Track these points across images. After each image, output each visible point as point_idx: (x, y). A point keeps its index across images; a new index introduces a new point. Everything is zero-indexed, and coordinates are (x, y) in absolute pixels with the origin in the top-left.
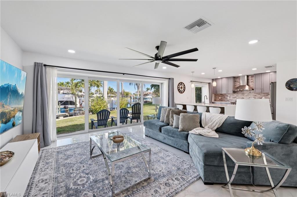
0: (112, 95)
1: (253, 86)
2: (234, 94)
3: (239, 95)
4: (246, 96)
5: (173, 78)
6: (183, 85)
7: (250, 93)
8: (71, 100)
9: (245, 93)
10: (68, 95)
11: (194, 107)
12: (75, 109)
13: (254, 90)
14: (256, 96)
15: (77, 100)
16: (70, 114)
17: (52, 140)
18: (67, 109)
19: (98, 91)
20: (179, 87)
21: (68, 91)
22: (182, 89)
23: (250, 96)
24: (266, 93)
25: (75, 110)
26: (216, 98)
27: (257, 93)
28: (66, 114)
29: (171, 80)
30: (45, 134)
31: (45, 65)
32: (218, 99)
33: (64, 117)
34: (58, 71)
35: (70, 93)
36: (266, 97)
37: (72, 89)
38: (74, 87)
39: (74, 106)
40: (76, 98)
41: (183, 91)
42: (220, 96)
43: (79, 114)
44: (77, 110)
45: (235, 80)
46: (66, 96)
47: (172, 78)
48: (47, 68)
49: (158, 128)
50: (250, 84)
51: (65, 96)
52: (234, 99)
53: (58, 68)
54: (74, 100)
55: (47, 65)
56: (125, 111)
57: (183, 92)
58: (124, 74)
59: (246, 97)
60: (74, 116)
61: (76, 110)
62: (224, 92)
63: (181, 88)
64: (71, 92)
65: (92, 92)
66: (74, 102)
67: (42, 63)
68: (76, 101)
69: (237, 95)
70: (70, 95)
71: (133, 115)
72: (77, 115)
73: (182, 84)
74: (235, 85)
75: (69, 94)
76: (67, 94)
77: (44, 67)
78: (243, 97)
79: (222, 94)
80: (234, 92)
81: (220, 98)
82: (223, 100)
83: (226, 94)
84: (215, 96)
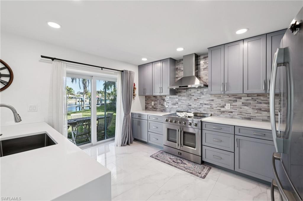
1: (207, 78)
2: (175, 96)
3: (183, 98)
4: (195, 100)
7: (202, 93)
9: (194, 94)
13: (209, 87)
14: (213, 100)
23: (201, 102)
24: (233, 95)
26: (148, 104)
27: (215, 95)
32: (151, 107)
36: (234, 104)
42: (152, 101)
45: (177, 67)
50: (202, 73)
52: (174, 106)
59: (194, 103)
62: (157, 93)
69: (180, 98)
74: (177, 76)
78: (189, 102)
79: (155, 96)
80: (173, 92)
81: (153, 103)
82: (157, 108)
83: (161, 96)
84: (146, 100)
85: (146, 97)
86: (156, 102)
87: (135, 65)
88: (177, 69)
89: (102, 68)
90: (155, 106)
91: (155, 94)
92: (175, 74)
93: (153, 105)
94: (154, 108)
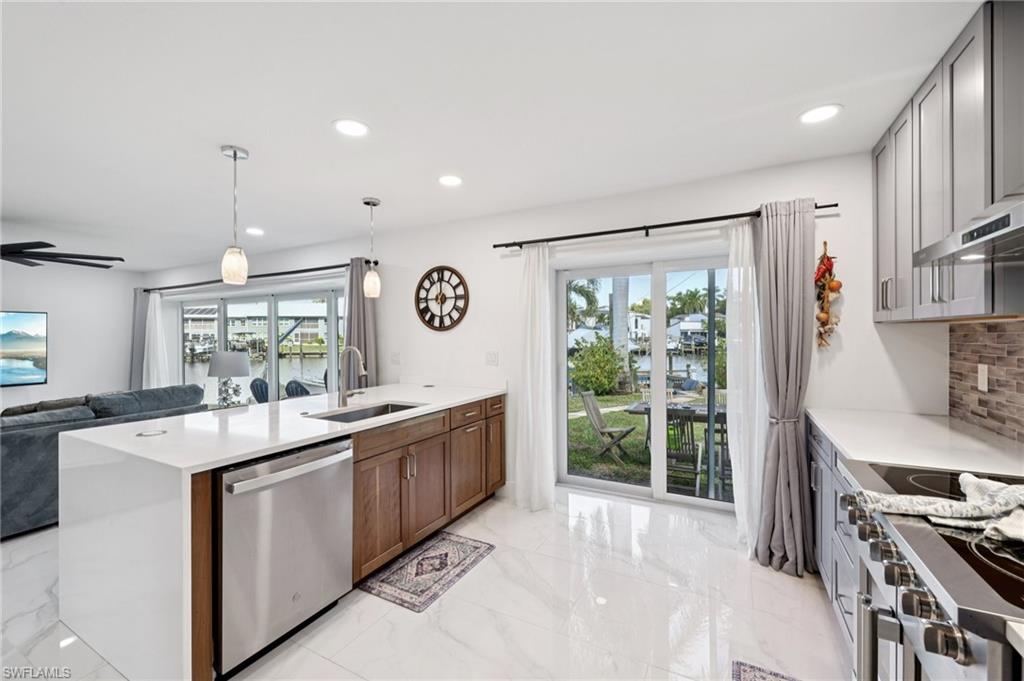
6: (455, 281)
20: (423, 294)
22: (449, 306)
26: (962, 376)
32: (973, 400)
41: (456, 316)
42: (981, 360)
57: (455, 324)
63: (441, 298)
73: (447, 275)
82: (1005, 413)
84: (951, 354)
85: (952, 330)
86: (1001, 373)
89: (646, 229)
90: (993, 398)
93: (986, 389)
94: (991, 415)
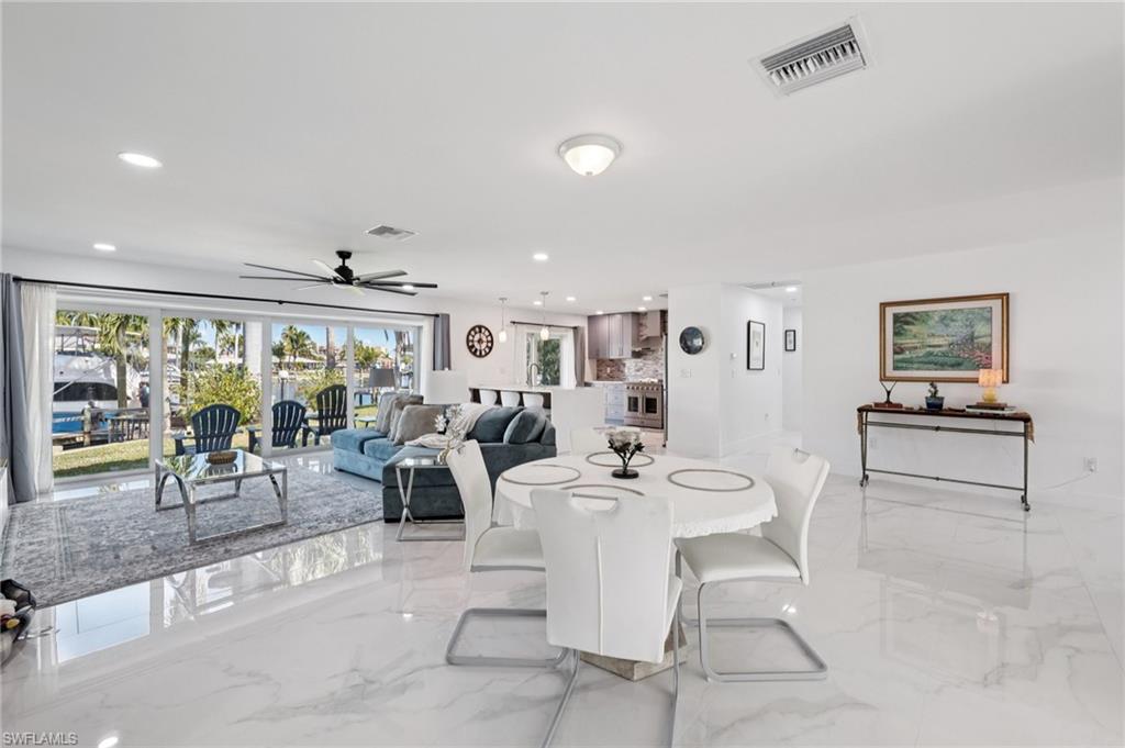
0: (299, 360)
2: (639, 360)
5: (448, 316)
6: (487, 333)
8: (102, 378)
10: (87, 358)
11: (495, 394)
12: (118, 415)
15: (128, 377)
16: (91, 437)
17: (37, 488)
18: (82, 418)
19: (233, 344)
20: (471, 338)
21: (86, 342)
22: (484, 345)
25: (119, 421)
26: (601, 370)
28: (74, 439)
29: (440, 319)
30: (15, 469)
31: (17, 280)
32: (605, 375)
33: (64, 449)
34: (58, 293)
35: (94, 350)
37: (106, 335)
38: (114, 331)
39: (116, 402)
40: (122, 372)
41: (487, 350)
42: (607, 366)
43: (136, 436)
44: (129, 421)
45: (641, 322)
46: (78, 363)
47: (443, 315)
48: (22, 287)
49: (358, 443)
51: (69, 362)
53: (59, 286)
54: (113, 380)
55: (24, 277)
56: (291, 408)
57: (487, 354)
58: (281, 302)
60: (112, 441)
61: (124, 420)
62: (614, 355)
63: (480, 341)
64: (97, 346)
65: (208, 346)
66: (116, 385)
67: (8, 275)
68: (122, 382)
69: (645, 362)
70: (95, 361)
71: (321, 423)
72: (128, 439)
73: (483, 330)
74: (641, 334)
75: (88, 354)
76: (80, 354)
77: (13, 284)
79: (612, 360)
80: (636, 355)
81: (609, 370)
82: (614, 376)
83: (620, 360)
86: (613, 369)
87: (583, 316)
88: (641, 325)
90: (611, 374)
91: (612, 357)
92: (639, 331)
93: (608, 372)
94: (610, 377)
